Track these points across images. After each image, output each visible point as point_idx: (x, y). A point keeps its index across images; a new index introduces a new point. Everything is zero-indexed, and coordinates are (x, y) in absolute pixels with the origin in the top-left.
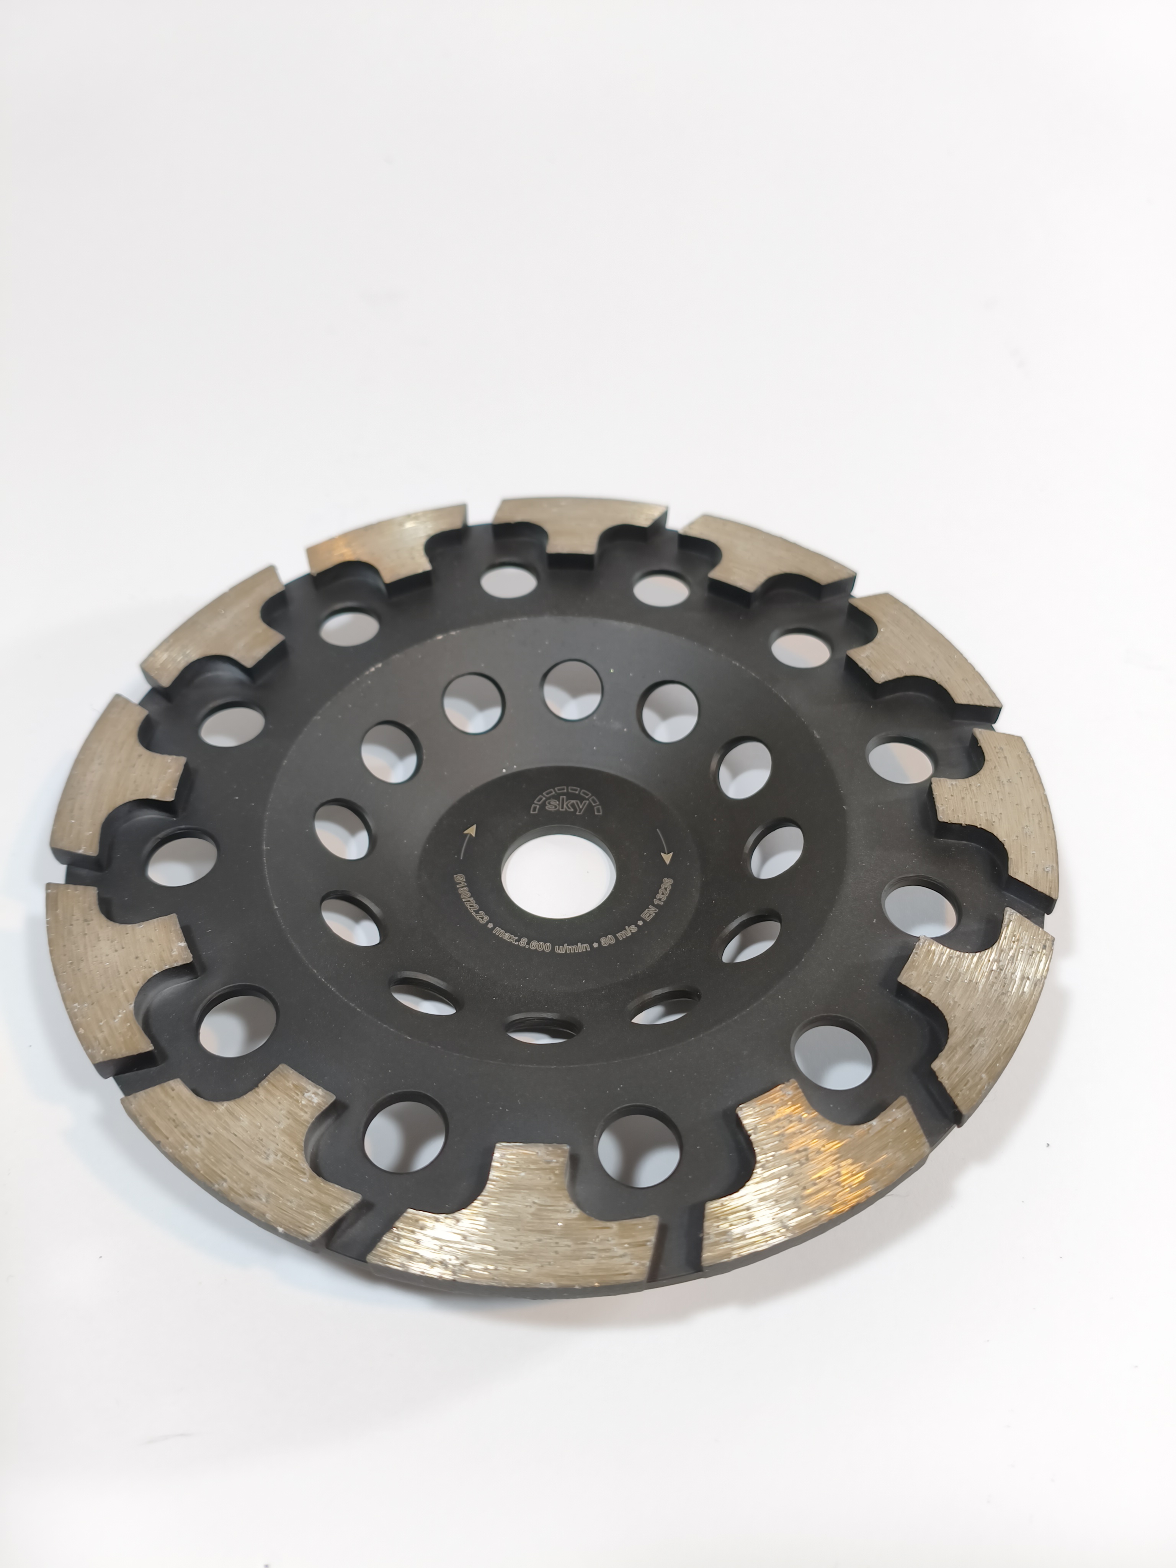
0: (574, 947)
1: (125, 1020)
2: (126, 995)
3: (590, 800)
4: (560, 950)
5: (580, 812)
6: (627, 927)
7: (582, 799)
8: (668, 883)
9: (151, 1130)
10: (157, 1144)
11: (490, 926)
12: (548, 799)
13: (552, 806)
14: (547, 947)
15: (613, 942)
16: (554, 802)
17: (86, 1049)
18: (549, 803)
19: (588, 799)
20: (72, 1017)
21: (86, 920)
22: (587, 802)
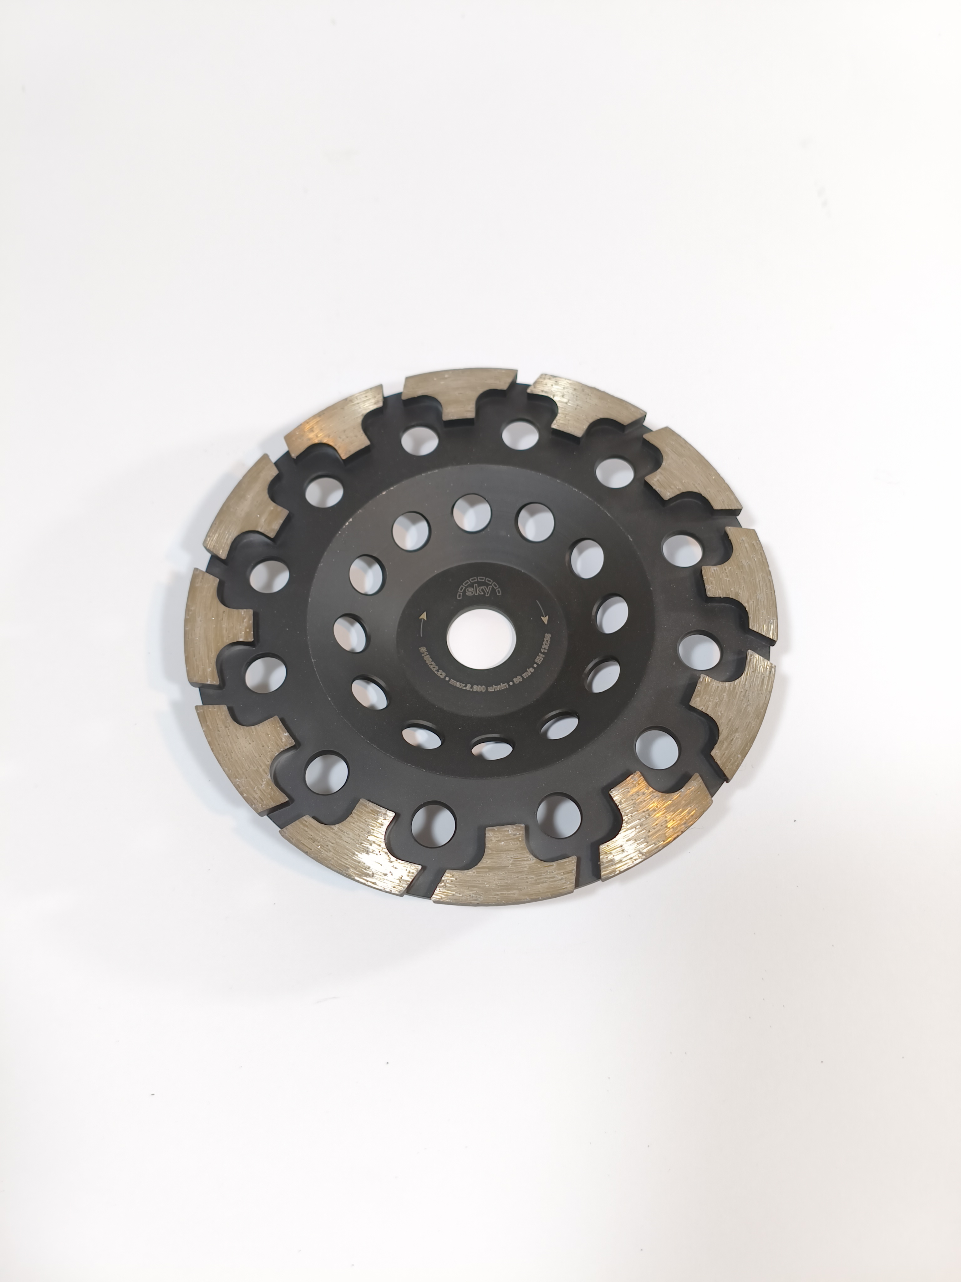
0: (499, 686)
1: (268, 784)
2: (264, 770)
3: (493, 585)
4: (491, 689)
5: (487, 594)
6: (528, 669)
7: (487, 585)
8: (548, 636)
9: (301, 846)
10: (306, 853)
11: (447, 679)
12: (466, 587)
13: (470, 592)
14: (482, 689)
15: (521, 680)
16: (471, 589)
17: (251, 806)
18: (468, 590)
19: (491, 585)
20: (237, 787)
21: (226, 727)
22: (491, 587)
